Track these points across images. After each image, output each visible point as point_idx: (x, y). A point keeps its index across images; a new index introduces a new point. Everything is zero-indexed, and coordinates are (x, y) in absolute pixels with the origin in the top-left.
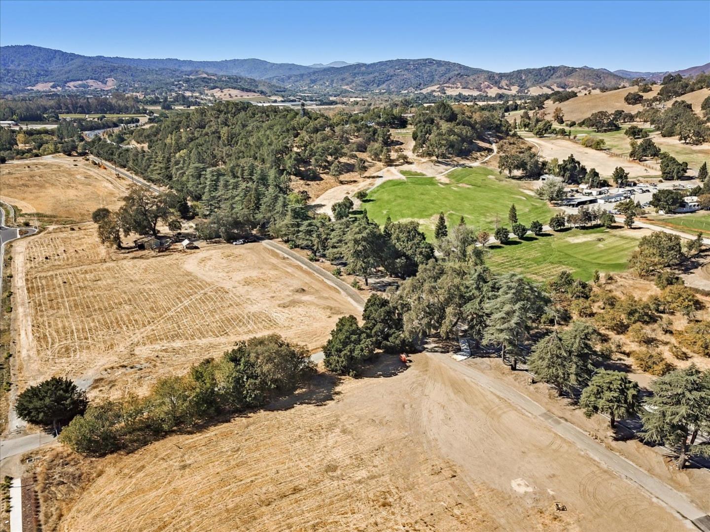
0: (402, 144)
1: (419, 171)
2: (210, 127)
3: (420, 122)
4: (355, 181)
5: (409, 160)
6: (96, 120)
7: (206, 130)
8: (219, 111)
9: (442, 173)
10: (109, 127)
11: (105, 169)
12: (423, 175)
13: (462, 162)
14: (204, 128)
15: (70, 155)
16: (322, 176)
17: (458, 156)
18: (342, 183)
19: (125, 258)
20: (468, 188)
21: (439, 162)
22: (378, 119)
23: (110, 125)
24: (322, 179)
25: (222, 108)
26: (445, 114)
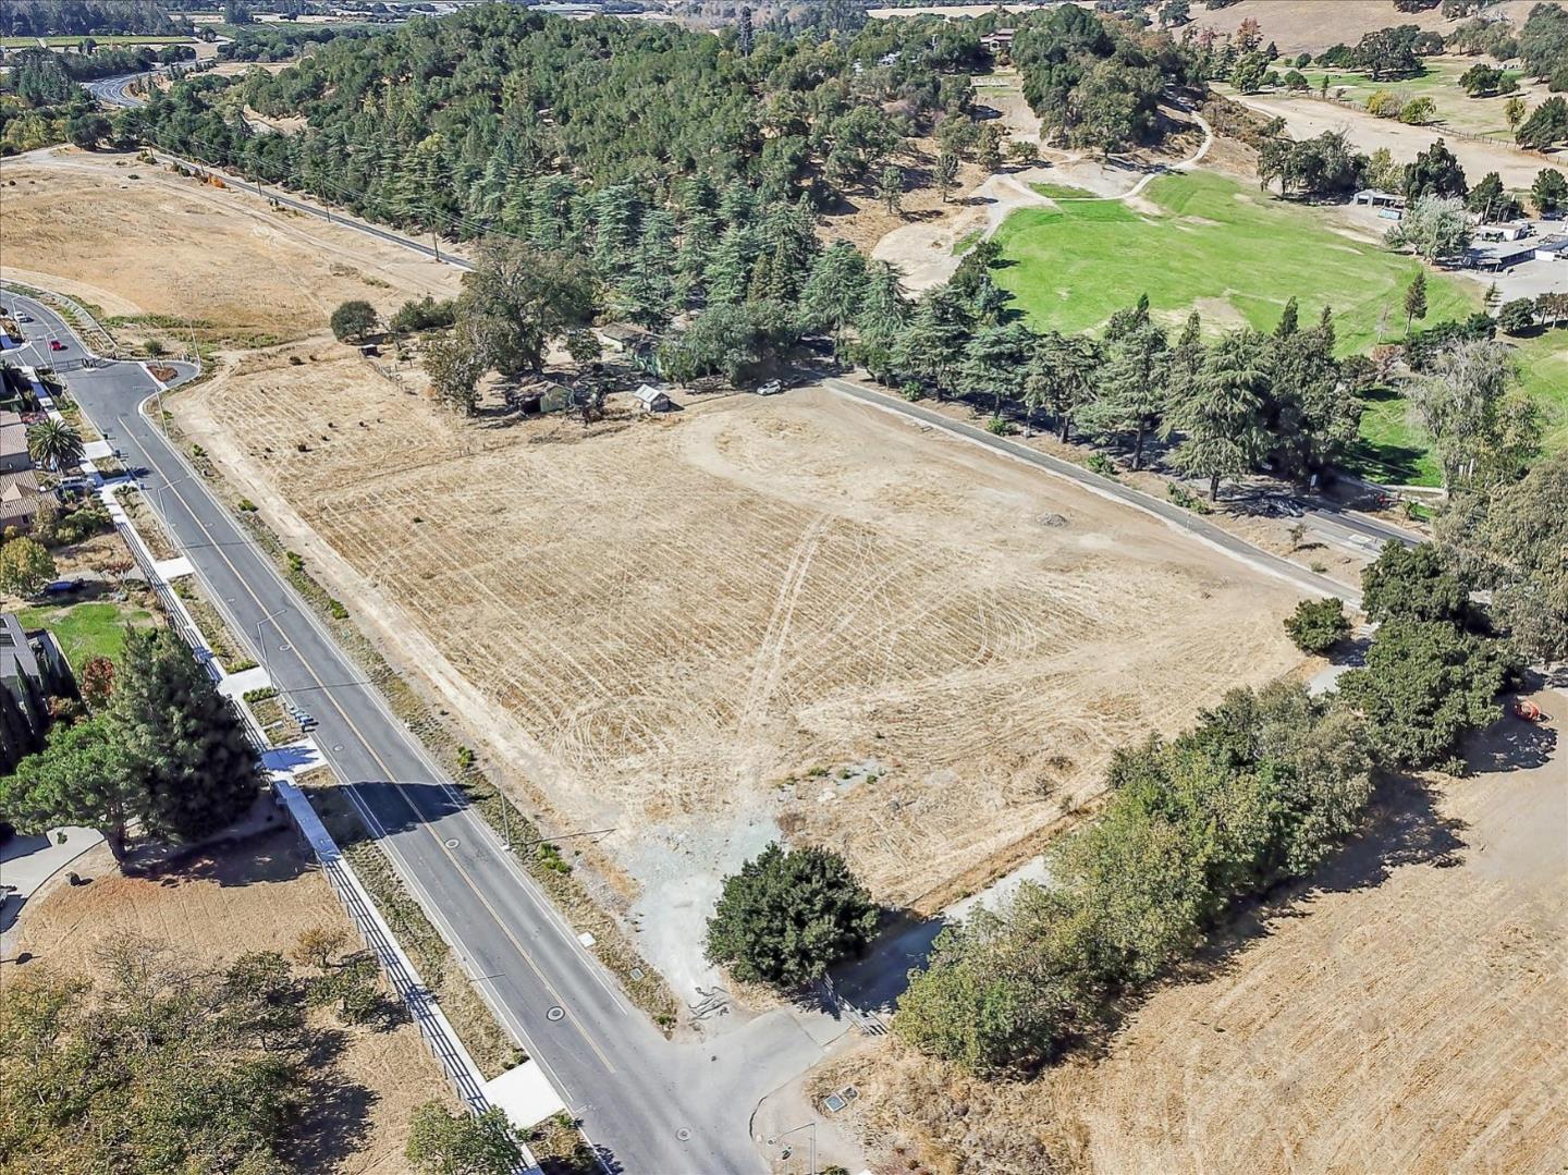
0: (999, 115)
1: (1077, 186)
2: (467, 71)
3: (1035, 59)
4: (939, 214)
5: (1040, 158)
6: (75, 50)
7: (458, 79)
8: (474, 28)
9: (1131, 189)
10: (131, 71)
11: (223, 186)
12: (1091, 195)
13: (1156, 160)
14: (451, 75)
15: (93, 148)
16: (853, 200)
17: (1141, 144)
18: (908, 217)
19: (514, 443)
20: (1215, 228)
21: (1110, 162)
22: (927, 51)
23: (132, 64)
24: (854, 210)
25: (479, 22)
26: (1085, 39)
